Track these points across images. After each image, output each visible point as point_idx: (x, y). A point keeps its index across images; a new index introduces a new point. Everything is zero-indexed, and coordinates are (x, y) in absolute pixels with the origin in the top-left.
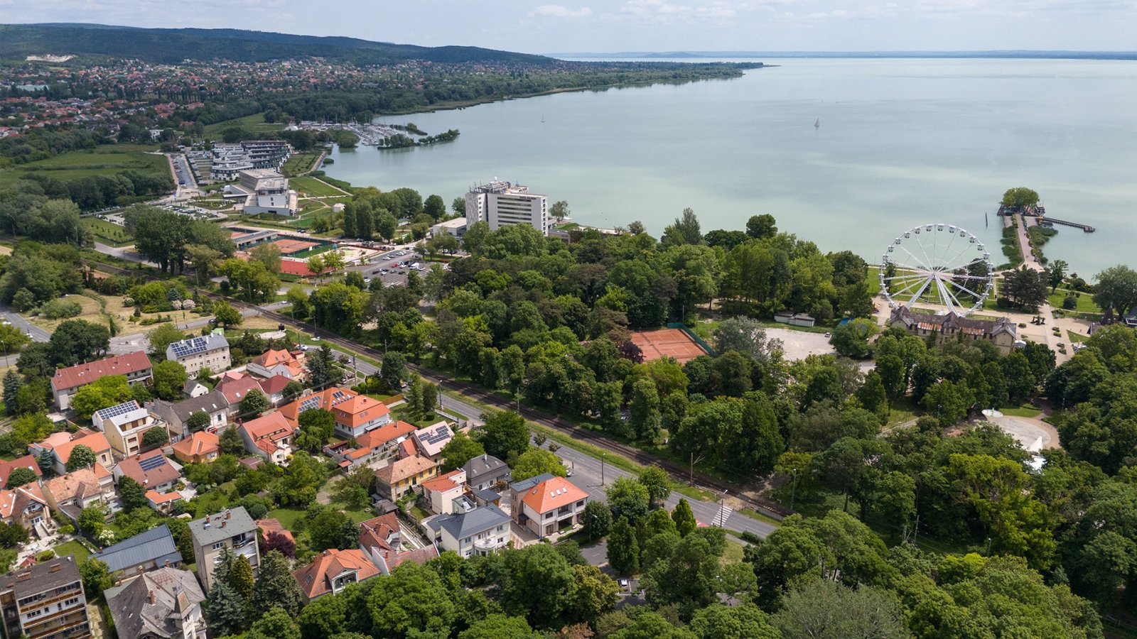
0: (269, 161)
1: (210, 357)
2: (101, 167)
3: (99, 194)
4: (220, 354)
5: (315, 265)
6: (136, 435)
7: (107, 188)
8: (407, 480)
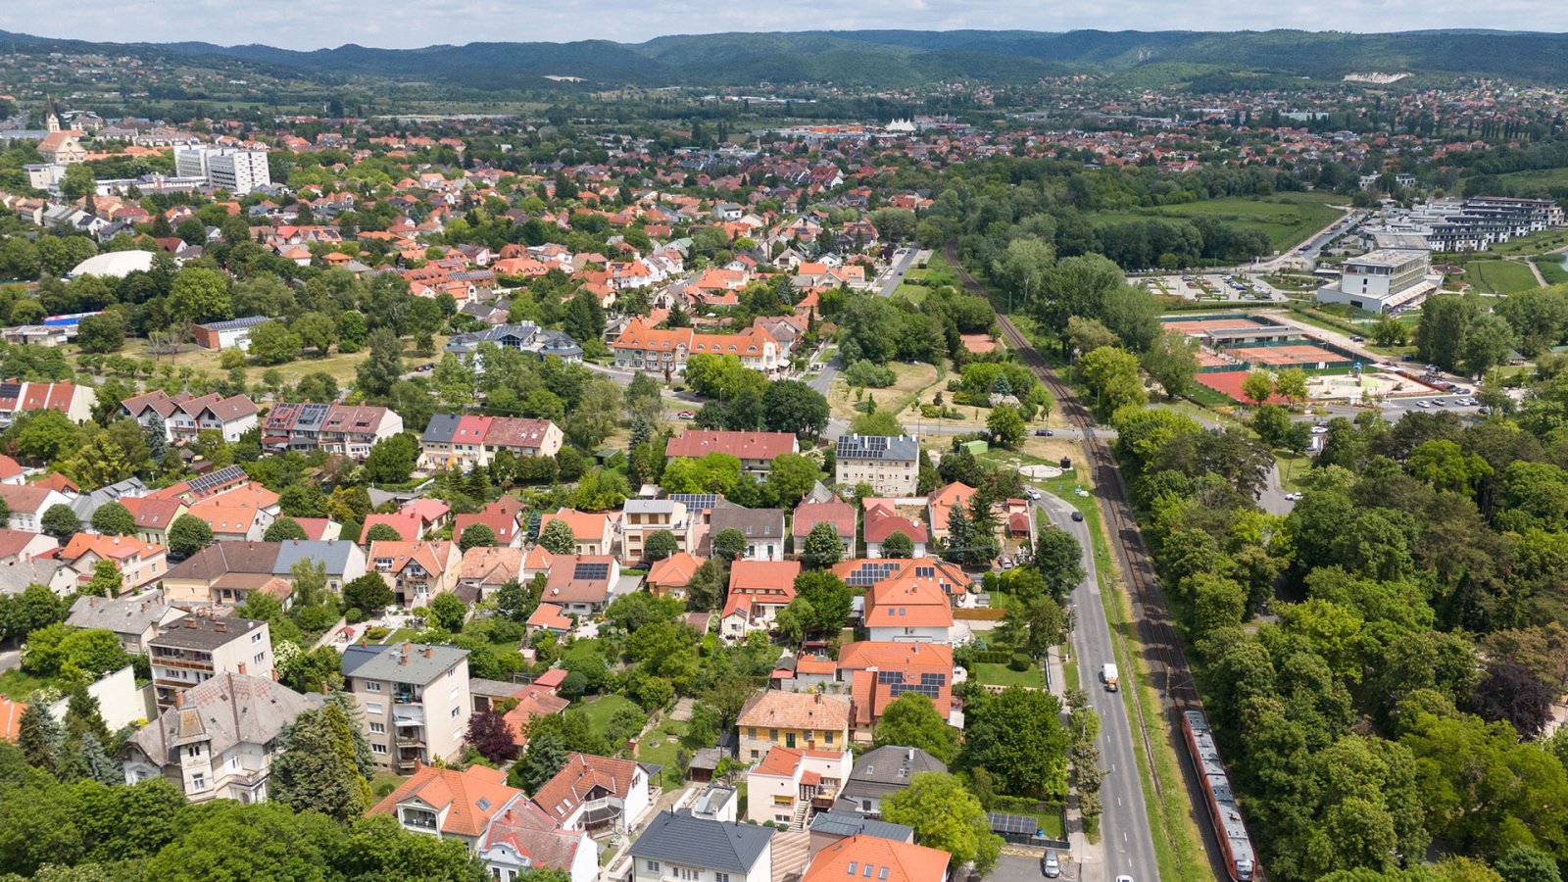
0: (1468, 229)
1: (887, 471)
2: (1234, 219)
3: (1144, 247)
4: (902, 471)
5: (1254, 386)
6: (640, 534)
7: (1160, 240)
8: (774, 733)
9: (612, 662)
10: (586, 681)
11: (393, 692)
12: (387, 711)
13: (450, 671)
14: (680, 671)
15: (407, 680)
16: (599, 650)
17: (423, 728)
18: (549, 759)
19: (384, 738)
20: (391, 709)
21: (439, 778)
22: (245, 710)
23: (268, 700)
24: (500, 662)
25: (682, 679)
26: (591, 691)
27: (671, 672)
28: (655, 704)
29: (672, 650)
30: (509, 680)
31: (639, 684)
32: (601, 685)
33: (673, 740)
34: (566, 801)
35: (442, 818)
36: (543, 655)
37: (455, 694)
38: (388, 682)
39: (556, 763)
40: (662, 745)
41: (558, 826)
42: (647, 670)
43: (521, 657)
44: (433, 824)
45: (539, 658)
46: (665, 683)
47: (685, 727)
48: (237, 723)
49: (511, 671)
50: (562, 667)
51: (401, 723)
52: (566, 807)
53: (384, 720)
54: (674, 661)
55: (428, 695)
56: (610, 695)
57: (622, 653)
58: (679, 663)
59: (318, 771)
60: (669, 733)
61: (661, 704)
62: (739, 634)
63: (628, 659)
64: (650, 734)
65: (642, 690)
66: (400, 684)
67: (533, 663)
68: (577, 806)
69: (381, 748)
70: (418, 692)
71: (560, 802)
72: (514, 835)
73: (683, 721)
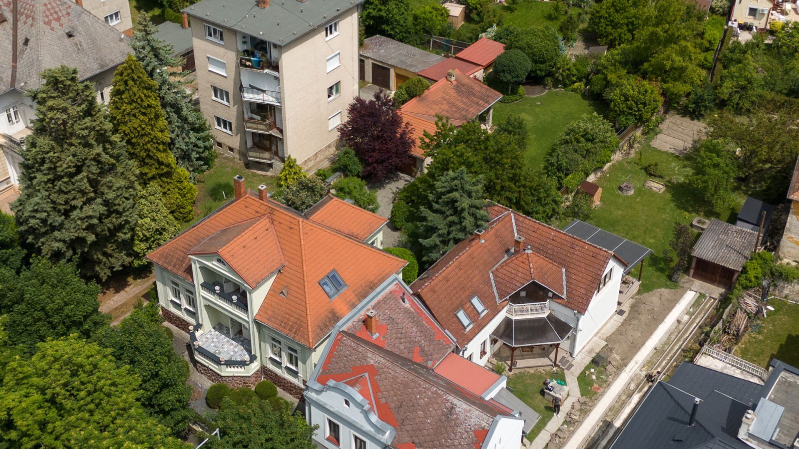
9: (567, 39)
10: (529, 65)
11: (241, 47)
12: (232, 75)
13: (329, 27)
14: (679, 74)
15: (261, 34)
16: (550, 18)
17: (280, 108)
18: (457, 212)
19: (231, 114)
20: (238, 74)
21: (264, 222)
22: (26, 42)
23: (62, 32)
24: (416, 18)
25: (680, 88)
26: (534, 80)
27: (662, 73)
28: (631, 121)
29: (672, 39)
30: (423, 44)
31: (607, 84)
32: (550, 74)
33: (657, 186)
34: (475, 301)
35: (257, 299)
36: (474, 16)
37: (334, 64)
38: (234, 32)
39: (468, 222)
40: (640, 192)
41: (457, 350)
42: (624, 64)
43: (445, 14)
44: (243, 305)
45: (467, 16)
46: (653, 88)
47: (675, 165)
48: (15, 59)
49: (428, 32)
50: (498, 38)
51: (249, 96)
52: (473, 314)
53: (229, 86)
54: (671, 57)
55: (289, 60)
56: (560, 90)
57: (582, 26)
58: (678, 60)
59: (71, 175)
60: (650, 172)
61: (641, 120)
62: (759, 23)
63: (591, 38)
64: (619, 167)
65: (614, 95)
66: (253, 39)
67: (460, 23)
68: (495, 311)
69: (226, 124)
70: (274, 53)
71: (465, 304)
72: (372, 370)
73: (673, 154)
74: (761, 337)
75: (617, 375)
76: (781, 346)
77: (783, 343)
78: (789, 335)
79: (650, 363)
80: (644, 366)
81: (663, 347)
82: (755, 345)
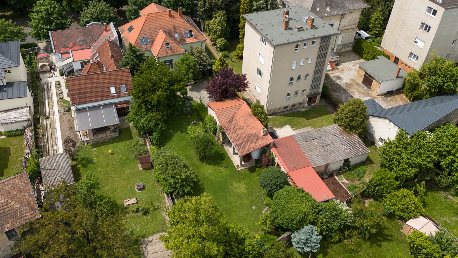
73: (148, 237)
74: (19, 159)
75: (60, 113)
76: (8, 161)
77: (8, 163)
78: (8, 168)
79: (52, 122)
80: (54, 119)
81: (53, 131)
82: (20, 154)
